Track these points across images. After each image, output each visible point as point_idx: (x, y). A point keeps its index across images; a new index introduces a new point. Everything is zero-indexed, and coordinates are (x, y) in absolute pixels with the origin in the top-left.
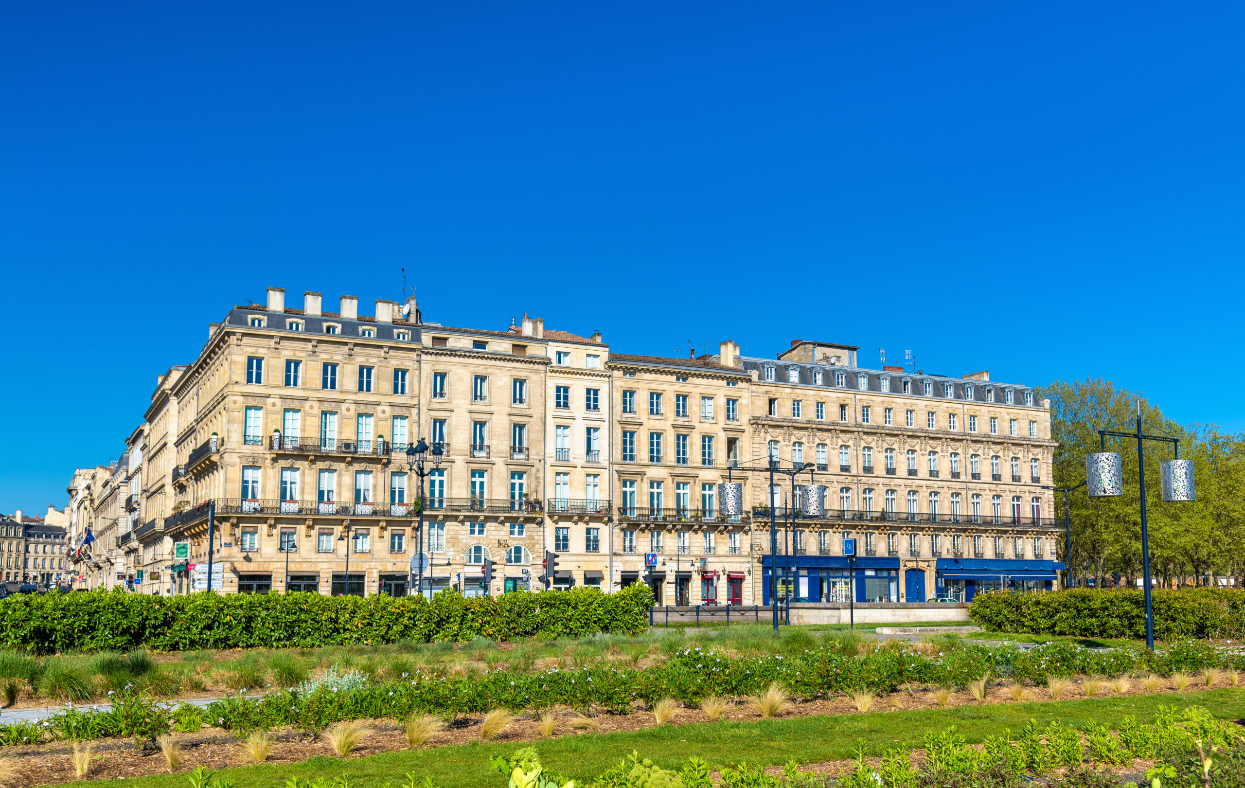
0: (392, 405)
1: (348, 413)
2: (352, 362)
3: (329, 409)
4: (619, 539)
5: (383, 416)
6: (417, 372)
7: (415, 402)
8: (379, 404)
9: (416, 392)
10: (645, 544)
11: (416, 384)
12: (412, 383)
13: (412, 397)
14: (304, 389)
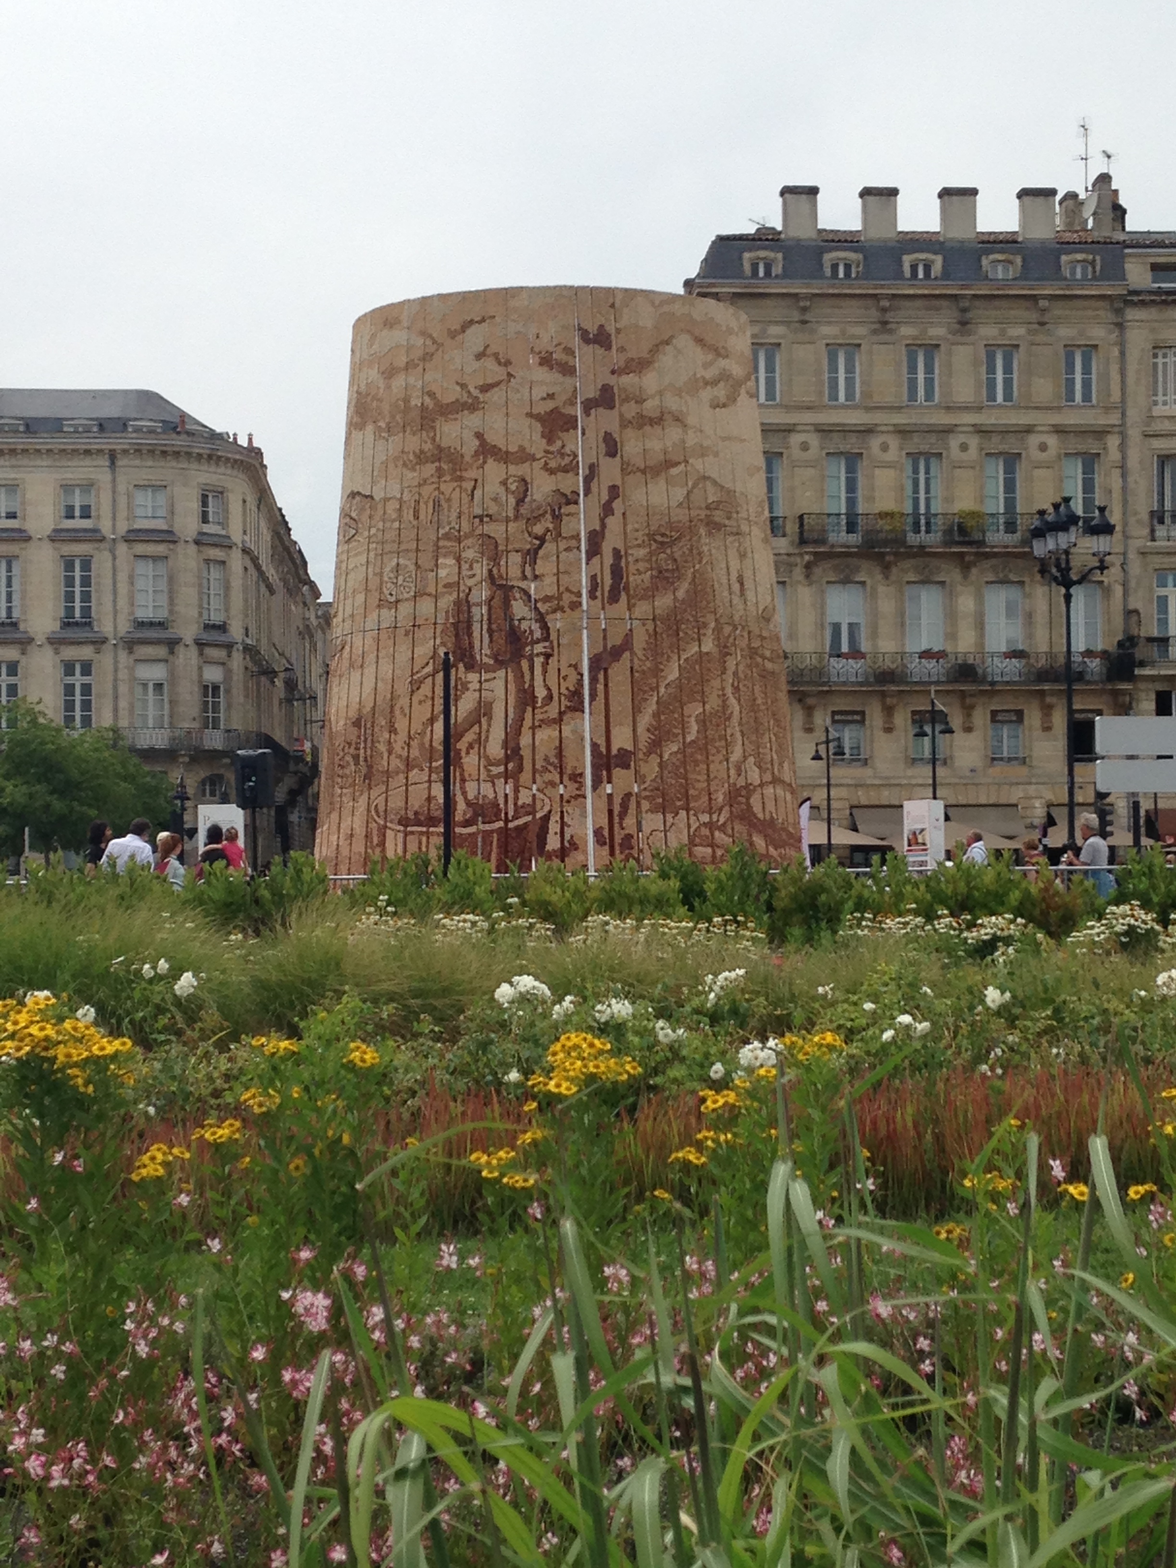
0: (1059, 430)
1: (964, 456)
2: (971, 338)
3: (924, 448)
5: (1044, 456)
6: (1116, 352)
7: (1114, 419)
8: (1029, 430)
9: (1116, 396)
11: (1115, 377)
12: (1105, 377)
13: (1107, 409)
14: (868, 409)
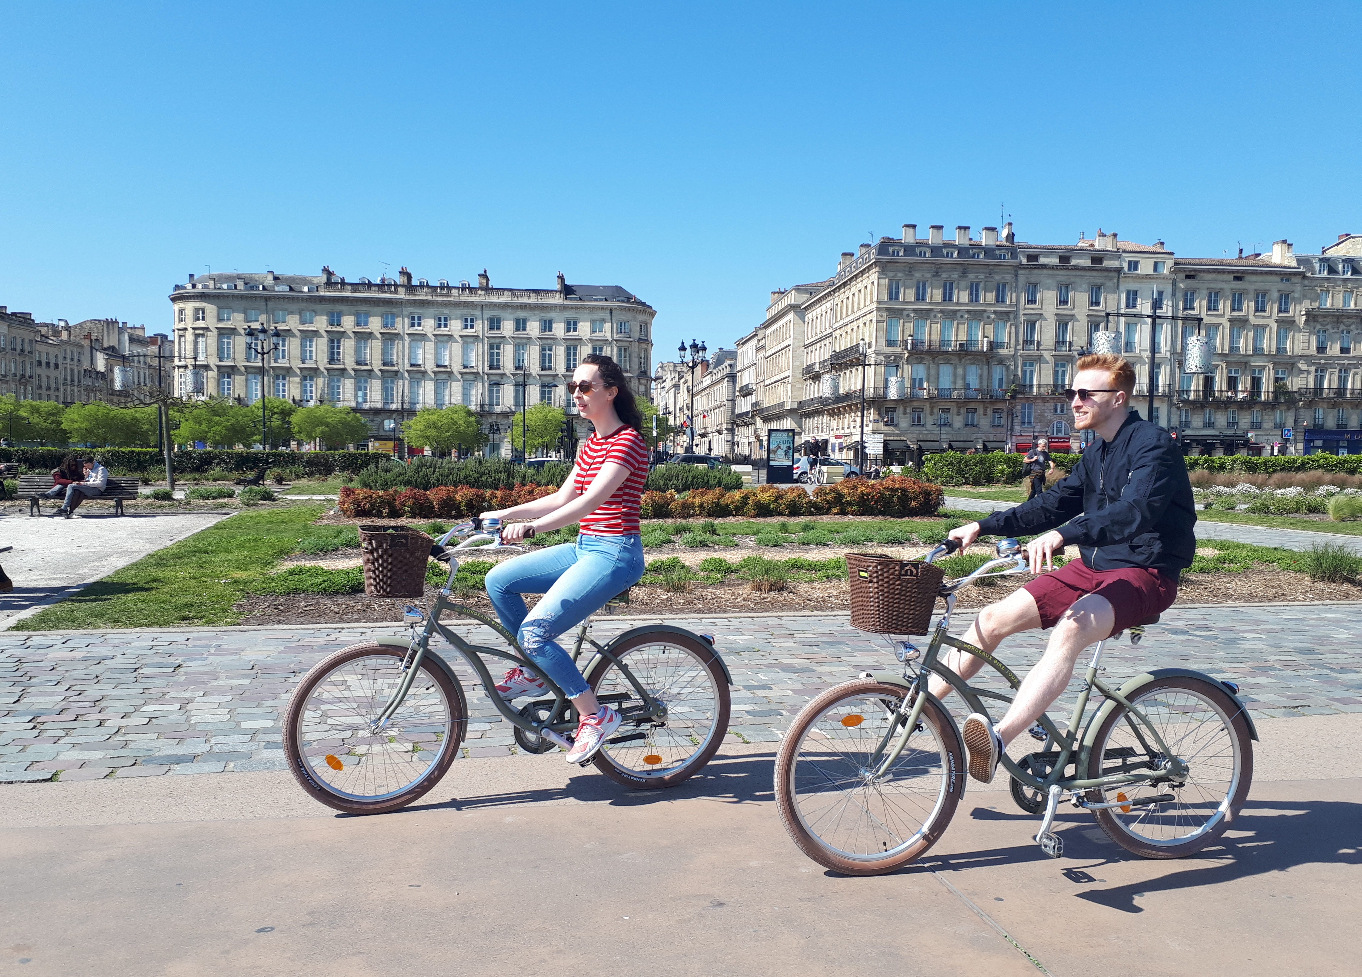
0: (995, 312)
3: (948, 317)
4: (1175, 416)
5: (988, 321)
6: (1014, 285)
7: (1013, 308)
8: (985, 311)
9: (1014, 301)
10: (1199, 420)
11: (1014, 293)
12: (1010, 293)
13: (1010, 305)
14: (930, 303)
